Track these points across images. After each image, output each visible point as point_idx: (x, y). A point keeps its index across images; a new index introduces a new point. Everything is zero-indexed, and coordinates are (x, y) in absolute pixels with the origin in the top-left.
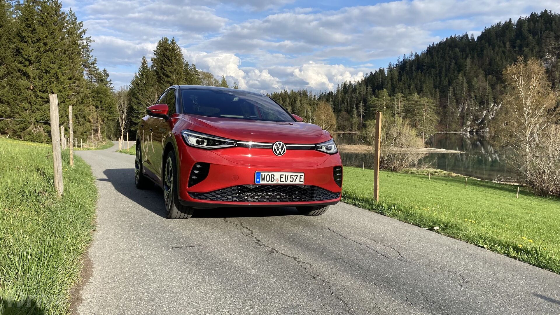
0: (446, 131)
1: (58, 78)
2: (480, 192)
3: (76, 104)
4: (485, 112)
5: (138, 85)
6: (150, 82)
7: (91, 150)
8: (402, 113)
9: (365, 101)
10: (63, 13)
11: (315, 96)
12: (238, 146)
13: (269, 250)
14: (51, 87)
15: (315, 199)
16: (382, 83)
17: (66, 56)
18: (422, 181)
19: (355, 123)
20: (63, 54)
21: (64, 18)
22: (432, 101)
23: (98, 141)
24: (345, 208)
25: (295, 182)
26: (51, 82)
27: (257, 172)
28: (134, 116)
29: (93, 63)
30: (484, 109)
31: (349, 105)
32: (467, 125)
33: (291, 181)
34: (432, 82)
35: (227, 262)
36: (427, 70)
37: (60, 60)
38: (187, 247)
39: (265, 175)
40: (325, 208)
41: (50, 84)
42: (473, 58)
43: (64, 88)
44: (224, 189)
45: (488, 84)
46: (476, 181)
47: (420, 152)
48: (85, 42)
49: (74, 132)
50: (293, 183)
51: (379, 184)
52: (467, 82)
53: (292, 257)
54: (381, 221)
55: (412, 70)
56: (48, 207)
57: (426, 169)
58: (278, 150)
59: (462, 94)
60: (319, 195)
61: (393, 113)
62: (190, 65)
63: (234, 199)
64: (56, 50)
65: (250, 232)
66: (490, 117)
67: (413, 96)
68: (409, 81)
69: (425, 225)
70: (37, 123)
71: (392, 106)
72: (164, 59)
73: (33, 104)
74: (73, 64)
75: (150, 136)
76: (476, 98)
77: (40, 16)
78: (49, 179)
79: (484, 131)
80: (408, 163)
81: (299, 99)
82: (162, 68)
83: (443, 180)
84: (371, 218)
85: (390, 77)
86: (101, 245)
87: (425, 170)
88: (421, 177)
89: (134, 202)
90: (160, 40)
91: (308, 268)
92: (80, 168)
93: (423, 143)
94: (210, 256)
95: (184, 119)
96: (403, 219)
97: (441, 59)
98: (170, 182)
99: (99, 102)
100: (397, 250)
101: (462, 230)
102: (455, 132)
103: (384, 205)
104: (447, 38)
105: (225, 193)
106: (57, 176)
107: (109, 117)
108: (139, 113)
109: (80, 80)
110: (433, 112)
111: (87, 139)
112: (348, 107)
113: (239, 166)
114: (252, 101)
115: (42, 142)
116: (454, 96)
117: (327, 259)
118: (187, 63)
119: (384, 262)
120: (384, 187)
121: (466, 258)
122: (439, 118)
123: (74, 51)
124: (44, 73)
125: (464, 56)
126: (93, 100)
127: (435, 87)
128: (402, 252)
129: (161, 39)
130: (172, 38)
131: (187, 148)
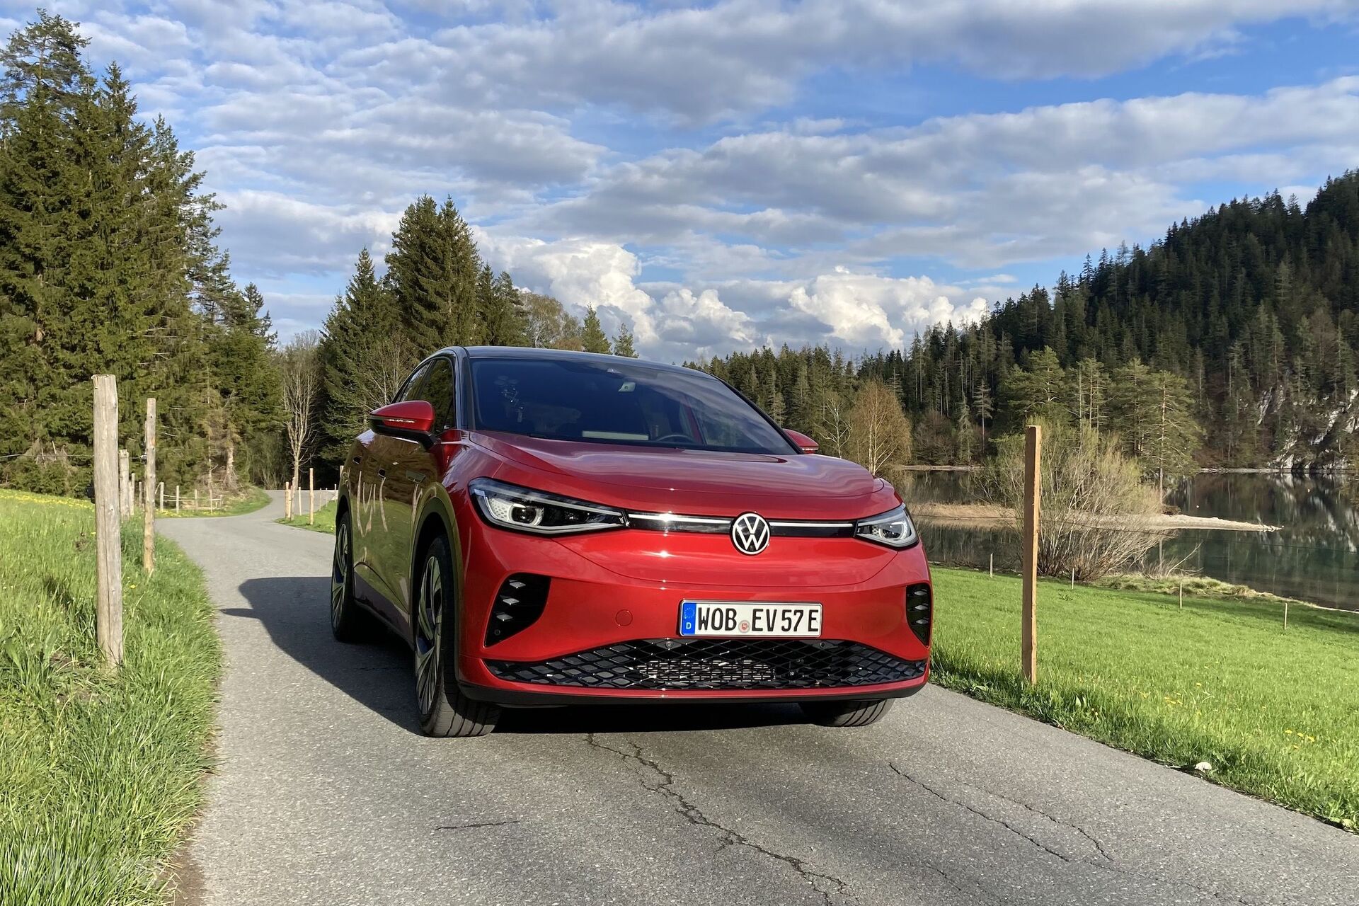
0: (1225, 466)
1: (116, 309)
2: (1327, 646)
3: (165, 385)
4: (1334, 415)
5: (346, 330)
6: (382, 323)
7: (206, 516)
8: (1099, 416)
9: (993, 380)
10: (139, 129)
11: (850, 363)
12: (631, 527)
13: (719, 835)
14: (96, 335)
15: (852, 679)
16: (1041, 329)
17: (141, 248)
18: (1161, 611)
19: (965, 442)
20: (134, 242)
21: (142, 142)
22: (1184, 381)
23: (225, 489)
24: (941, 703)
25: (795, 630)
26: (95, 322)
27: (685, 601)
28: (332, 419)
29: (219, 268)
30: (1330, 405)
31: (947, 390)
32: (1285, 451)
33: (783, 629)
34: (1184, 329)
35: (597, 874)
36: (1169, 294)
37: (126, 260)
38: (479, 826)
39: (708, 610)
40: (881, 704)
41: (94, 327)
42: (1296, 261)
43: (133, 338)
44: (590, 651)
45: (1340, 335)
46: (1314, 614)
47: (1152, 527)
48: (197, 208)
49: (159, 464)
50: (791, 633)
51: (1037, 621)
52: (1281, 330)
53: (785, 859)
54: (1045, 745)
55: (1125, 293)
56: (78, 705)
57: (1171, 578)
58: (747, 538)
59: (1269, 364)
60: (864, 669)
61: (1074, 416)
62: (496, 275)
63: (619, 681)
64: (113, 231)
65: (662, 779)
66: (1349, 429)
67: (1128, 367)
68: (1116, 325)
69: (1170, 756)
70: (49, 438)
71: (1070, 395)
72: (422, 258)
73: (41, 384)
74: (161, 271)
75: (378, 487)
76: (1308, 375)
77: (73, 135)
78: (81, 616)
79: (1333, 469)
80: (1119, 558)
81: (804, 371)
82: (415, 284)
83: (1218, 608)
84: (1015, 734)
85: (1064, 313)
86: (229, 817)
87: (1167, 580)
88: (1155, 600)
89: (326, 682)
90: (412, 205)
91: (834, 892)
92: (172, 579)
93: (1161, 501)
94: (547, 857)
95: (477, 447)
96: (1106, 737)
97: (1207, 264)
98: (434, 627)
99: (231, 378)
100: (1092, 834)
101: (1277, 772)
102: (1251, 471)
103: (1053, 694)
104: (1223, 205)
105: (591, 663)
106: (106, 608)
107: (260, 421)
108: (345, 411)
109: (178, 316)
110: (1187, 414)
111: (193, 484)
112: (944, 395)
113: (634, 584)
114: (671, 390)
115: (62, 494)
116: (1245, 367)
117: (888, 864)
118: (487, 269)
119: (1054, 873)
120: (1051, 631)
121: (1291, 861)
122: (1205, 430)
123: (165, 233)
124: (77, 295)
125: (1273, 253)
126: (215, 374)
127: (1193, 342)
128: (1107, 842)
129: (414, 202)
130: (447, 201)
131: (487, 533)
